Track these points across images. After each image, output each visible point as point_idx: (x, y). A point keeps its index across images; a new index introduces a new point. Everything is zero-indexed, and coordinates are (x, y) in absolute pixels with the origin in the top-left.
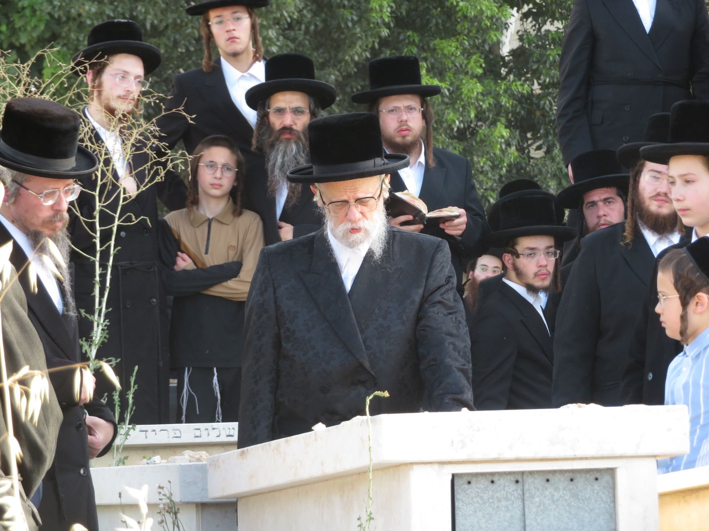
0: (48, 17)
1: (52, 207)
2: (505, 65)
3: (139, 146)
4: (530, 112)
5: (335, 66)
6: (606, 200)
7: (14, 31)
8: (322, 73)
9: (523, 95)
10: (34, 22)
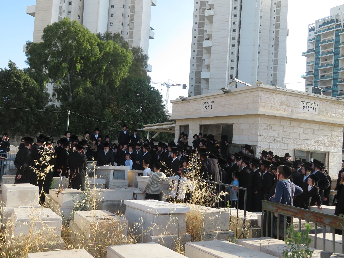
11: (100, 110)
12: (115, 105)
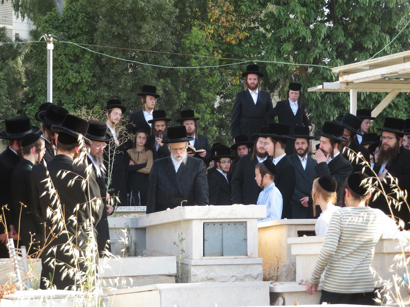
0: (95, 96)
1: (99, 149)
2: (216, 111)
3: (121, 132)
4: (222, 123)
5: (171, 110)
6: (243, 148)
7: (86, 99)
8: (168, 112)
9: (220, 119)
10: (91, 97)
11: (173, 34)
12: (227, 8)
